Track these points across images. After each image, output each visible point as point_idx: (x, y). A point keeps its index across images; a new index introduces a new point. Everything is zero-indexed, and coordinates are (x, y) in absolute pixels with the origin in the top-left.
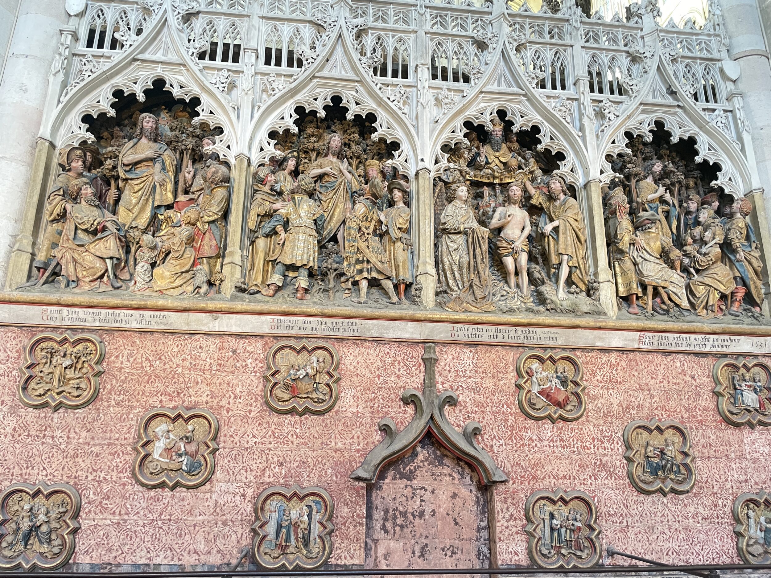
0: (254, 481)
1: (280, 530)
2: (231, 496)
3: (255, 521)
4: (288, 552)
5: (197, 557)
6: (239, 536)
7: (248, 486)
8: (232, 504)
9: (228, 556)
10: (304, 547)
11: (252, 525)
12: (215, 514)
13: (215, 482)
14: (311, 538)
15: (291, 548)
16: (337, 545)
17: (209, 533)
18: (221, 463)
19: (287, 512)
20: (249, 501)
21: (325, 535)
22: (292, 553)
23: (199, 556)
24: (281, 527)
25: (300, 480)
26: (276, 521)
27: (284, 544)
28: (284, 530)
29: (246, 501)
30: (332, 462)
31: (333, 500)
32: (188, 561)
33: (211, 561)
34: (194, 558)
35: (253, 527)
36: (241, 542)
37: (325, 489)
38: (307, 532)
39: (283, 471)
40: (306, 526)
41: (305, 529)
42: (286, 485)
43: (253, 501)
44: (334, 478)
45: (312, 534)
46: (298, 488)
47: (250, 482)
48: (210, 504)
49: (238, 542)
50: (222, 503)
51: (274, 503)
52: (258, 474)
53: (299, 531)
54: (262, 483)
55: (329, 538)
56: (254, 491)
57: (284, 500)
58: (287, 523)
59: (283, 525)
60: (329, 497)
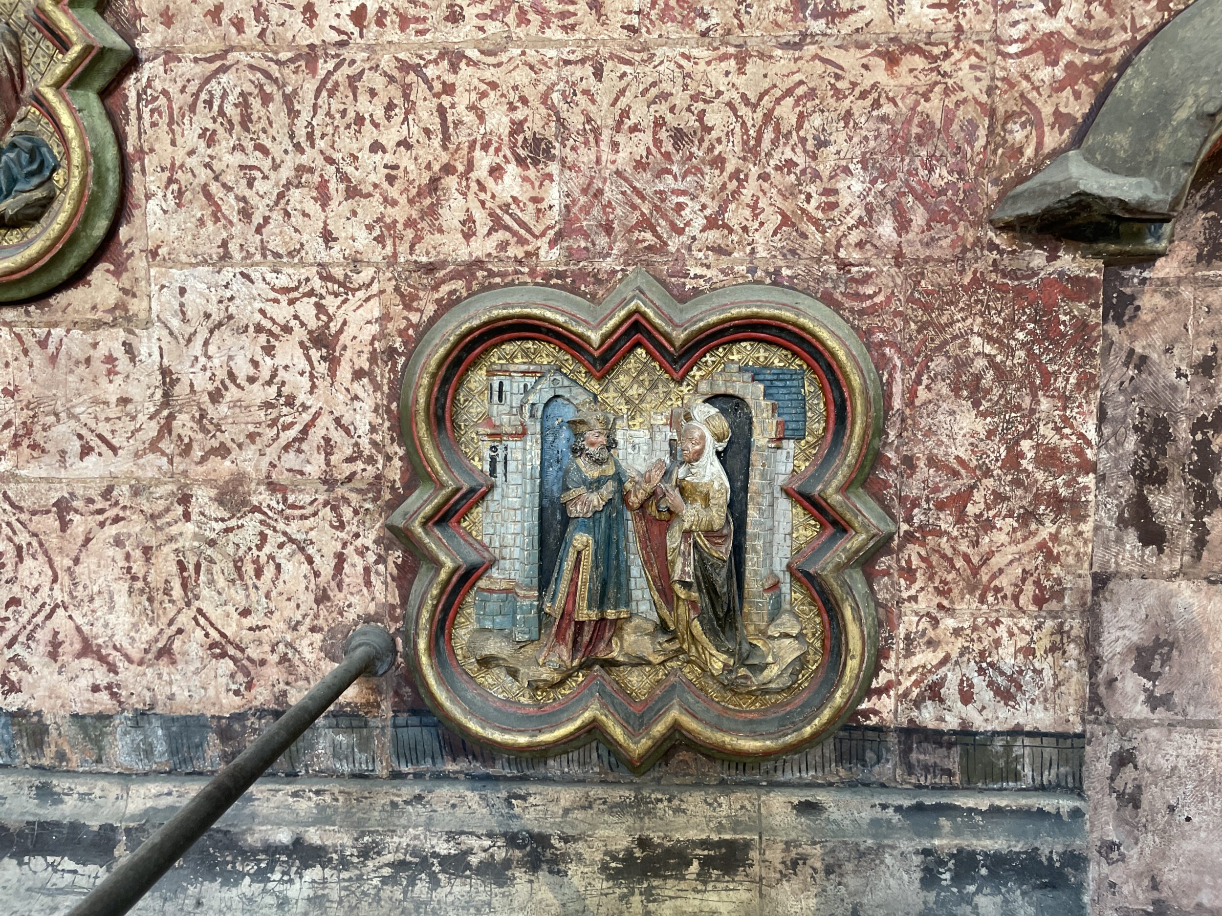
0: (377, 254)
1: (561, 539)
2: (253, 345)
3: (410, 486)
4: (615, 654)
5: (102, 676)
6: (326, 567)
7: (346, 287)
8: (259, 393)
9: (273, 672)
10: (711, 632)
11: (392, 506)
12: (166, 445)
13: (139, 263)
14: (753, 584)
15: (630, 638)
16: (908, 623)
17: (147, 551)
18: (163, 146)
19: (594, 437)
20: (358, 374)
21: (840, 568)
22: (640, 662)
23: (113, 669)
24: (566, 520)
25: (661, 248)
26: (531, 487)
27: (585, 613)
28: (581, 539)
29: (344, 372)
30: (868, 128)
31: (882, 362)
32: (52, 693)
33: (182, 696)
34: (85, 681)
35: (397, 519)
36: (339, 598)
37: (828, 299)
38: (724, 551)
39: (553, 195)
40: (717, 516)
41: (710, 533)
42: (582, 275)
43: (383, 373)
44: (886, 229)
45: (753, 563)
46: (655, 293)
47: (355, 262)
48: (135, 391)
49: (322, 598)
50: (202, 382)
51: (514, 386)
52: (400, 213)
53: (674, 540)
54: (430, 268)
55: (860, 586)
56: (385, 318)
57: (570, 365)
58: (596, 500)
59: (576, 510)
60: (857, 347)
